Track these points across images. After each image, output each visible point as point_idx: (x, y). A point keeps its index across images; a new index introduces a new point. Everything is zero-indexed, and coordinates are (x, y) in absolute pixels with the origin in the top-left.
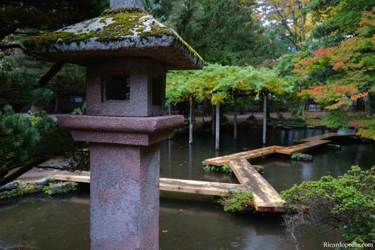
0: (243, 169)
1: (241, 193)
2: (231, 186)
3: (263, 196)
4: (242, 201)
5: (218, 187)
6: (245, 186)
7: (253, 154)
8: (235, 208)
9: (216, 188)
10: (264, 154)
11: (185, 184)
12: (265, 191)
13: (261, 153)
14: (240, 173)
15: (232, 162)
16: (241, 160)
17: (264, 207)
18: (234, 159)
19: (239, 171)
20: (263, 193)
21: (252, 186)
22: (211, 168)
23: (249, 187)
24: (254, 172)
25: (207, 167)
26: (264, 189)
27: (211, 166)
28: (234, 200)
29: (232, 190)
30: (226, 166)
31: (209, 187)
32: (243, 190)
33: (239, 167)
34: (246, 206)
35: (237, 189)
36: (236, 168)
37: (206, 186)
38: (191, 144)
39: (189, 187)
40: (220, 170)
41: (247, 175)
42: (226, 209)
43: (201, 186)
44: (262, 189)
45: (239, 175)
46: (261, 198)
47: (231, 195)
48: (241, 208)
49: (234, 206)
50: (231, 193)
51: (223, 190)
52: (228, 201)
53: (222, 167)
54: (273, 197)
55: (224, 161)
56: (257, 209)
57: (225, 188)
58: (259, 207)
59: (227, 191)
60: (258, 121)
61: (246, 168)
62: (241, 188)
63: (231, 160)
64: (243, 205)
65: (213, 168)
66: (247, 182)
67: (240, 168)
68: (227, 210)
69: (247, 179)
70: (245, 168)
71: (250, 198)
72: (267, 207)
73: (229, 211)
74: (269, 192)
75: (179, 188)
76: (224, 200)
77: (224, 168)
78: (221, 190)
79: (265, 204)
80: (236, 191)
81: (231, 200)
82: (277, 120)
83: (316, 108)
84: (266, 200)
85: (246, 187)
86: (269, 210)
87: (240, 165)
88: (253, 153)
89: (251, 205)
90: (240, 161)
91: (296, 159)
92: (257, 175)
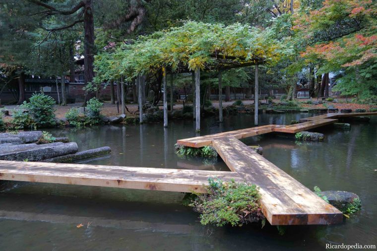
0: (234, 150)
1: (234, 187)
2: (215, 175)
3: (277, 192)
4: (239, 204)
5: (191, 176)
6: (241, 174)
7: (245, 133)
8: (223, 220)
9: (186, 180)
10: (260, 133)
11: (133, 174)
12: (278, 182)
13: (255, 131)
14: (230, 155)
15: (216, 142)
16: (230, 139)
17: (285, 216)
18: (219, 139)
19: (228, 152)
20: (276, 186)
21: (252, 174)
22: (186, 152)
23: (247, 175)
24: (252, 154)
25: (182, 151)
26: (274, 177)
27: (186, 148)
28: (220, 202)
29: (215, 181)
30: (208, 147)
31: (174, 178)
32: (237, 180)
33: (227, 147)
34: (247, 213)
35: (226, 180)
36: (222, 149)
37: (169, 176)
38: (166, 127)
39: (137, 179)
40: (199, 154)
41: (241, 158)
42: (204, 221)
43: (161, 176)
44: (271, 178)
45: (228, 158)
46: (275, 196)
47: (214, 191)
48: (236, 218)
49: (221, 214)
50: (214, 187)
51: (200, 183)
52: (210, 203)
53: (203, 150)
54: (296, 192)
55: (205, 141)
56: (270, 220)
57: (204, 179)
58: (274, 216)
59: (207, 184)
60: (246, 106)
61: (238, 148)
62: (234, 178)
63: (215, 139)
64: (238, 211)
65: (189, 150)
66: (242, 168)
67: (229, 149)
68: (207, 222)
69: (242, 163)
70: (236, 149)
71: (253, 196)
72: (291, 216)
73: (211, 225)
74: (286, 183)
75: (119, 181)
76: (202, 202)
77: (206, 150)
78: (195, 183)
79: (285, 208)
80: (223, 183)
81: (216, 201)
82: (266, 104)
83: (305, 95)
84: (286, 198)
85: (243, 176)
86: (297, 222)
87: (228, 145)
88: (246, 131)
89: (255, 212)
90: (229, 141)
91: (301, 139)
92: (256, 157)
